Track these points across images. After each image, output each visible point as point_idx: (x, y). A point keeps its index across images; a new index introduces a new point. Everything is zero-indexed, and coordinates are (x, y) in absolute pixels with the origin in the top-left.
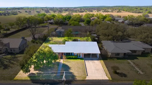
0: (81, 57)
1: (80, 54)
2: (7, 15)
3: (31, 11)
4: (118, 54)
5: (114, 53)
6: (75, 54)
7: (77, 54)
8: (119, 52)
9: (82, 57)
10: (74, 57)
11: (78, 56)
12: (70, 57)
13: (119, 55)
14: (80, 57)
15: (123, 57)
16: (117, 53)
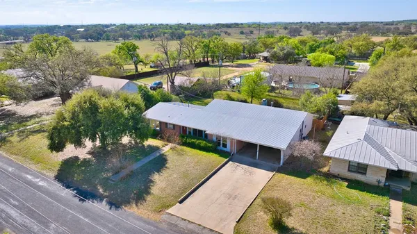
0: (228, 149)
1: (225, 139)
3: (254, 32)
4: (362, 168)
5: (343, 161)
6: (212, 135)
7: (218, 137)
8: (366, 162)
9: (231, 149)
10: (203, 143)
11: (219, 144)
12: (194, 141)
13: (365, 174)
14: (224, 149)
15: (382, 185)
16: (359, 164)
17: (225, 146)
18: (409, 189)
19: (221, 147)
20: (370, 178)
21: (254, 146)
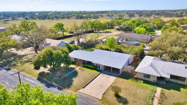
0: (101, 68)
1: (99, 65)
2: (88, 19)
3: (114, 15)
4: (148, 76)
5: (142, 73)
7: (97, 64)
10: (91, 66)
12: (88, 65)
13: (149, 78)
14: (99, 69)
15: (155, 82)
16: (147, 74)
17: (99, 67)
18: (165, 83)
19: (98, 68)
20: (151, 79)
21: (110, 68)
